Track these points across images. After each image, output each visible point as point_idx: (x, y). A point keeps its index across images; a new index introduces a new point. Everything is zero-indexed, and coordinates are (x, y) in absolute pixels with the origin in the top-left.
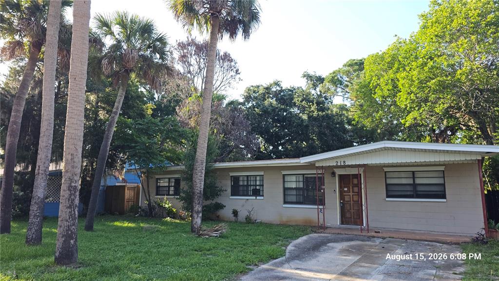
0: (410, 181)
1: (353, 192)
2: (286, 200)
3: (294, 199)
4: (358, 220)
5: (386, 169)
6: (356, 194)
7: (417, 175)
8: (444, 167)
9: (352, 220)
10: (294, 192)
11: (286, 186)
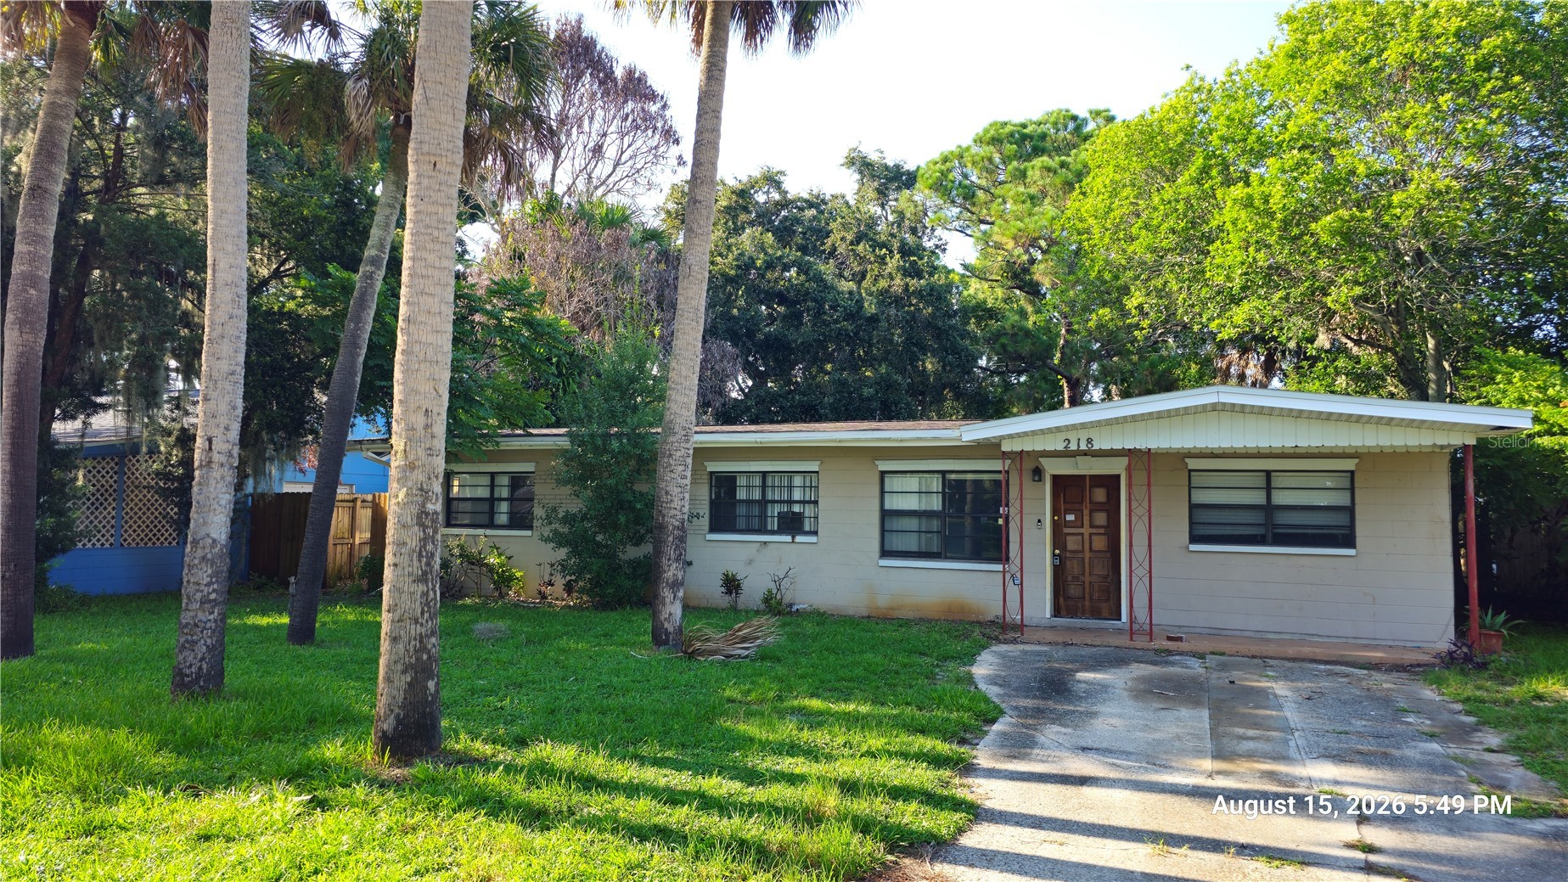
0: (1258, 498)
1: (1092, 526)
2: (887, 548)
3: (911, 543)
4: (1104, 605)
5: (1193, 464)
6: (1102, 531)
7: (1277, 481)
8: (1357, 461)
9: (1087, 604)
10: (913, 524)
11: (887, 506)
